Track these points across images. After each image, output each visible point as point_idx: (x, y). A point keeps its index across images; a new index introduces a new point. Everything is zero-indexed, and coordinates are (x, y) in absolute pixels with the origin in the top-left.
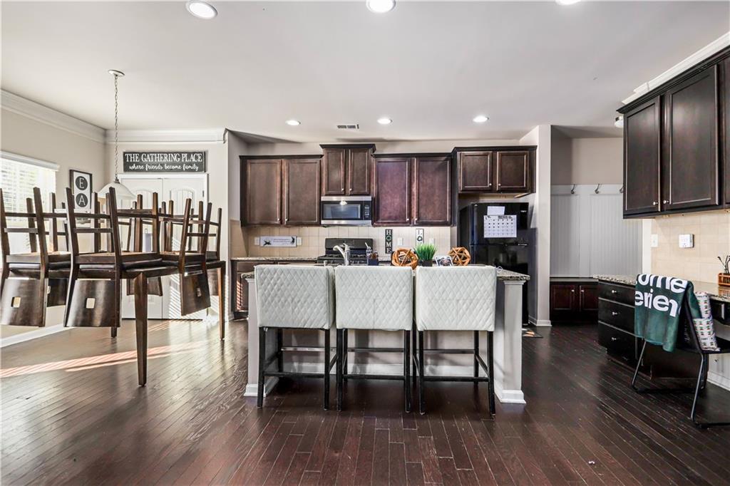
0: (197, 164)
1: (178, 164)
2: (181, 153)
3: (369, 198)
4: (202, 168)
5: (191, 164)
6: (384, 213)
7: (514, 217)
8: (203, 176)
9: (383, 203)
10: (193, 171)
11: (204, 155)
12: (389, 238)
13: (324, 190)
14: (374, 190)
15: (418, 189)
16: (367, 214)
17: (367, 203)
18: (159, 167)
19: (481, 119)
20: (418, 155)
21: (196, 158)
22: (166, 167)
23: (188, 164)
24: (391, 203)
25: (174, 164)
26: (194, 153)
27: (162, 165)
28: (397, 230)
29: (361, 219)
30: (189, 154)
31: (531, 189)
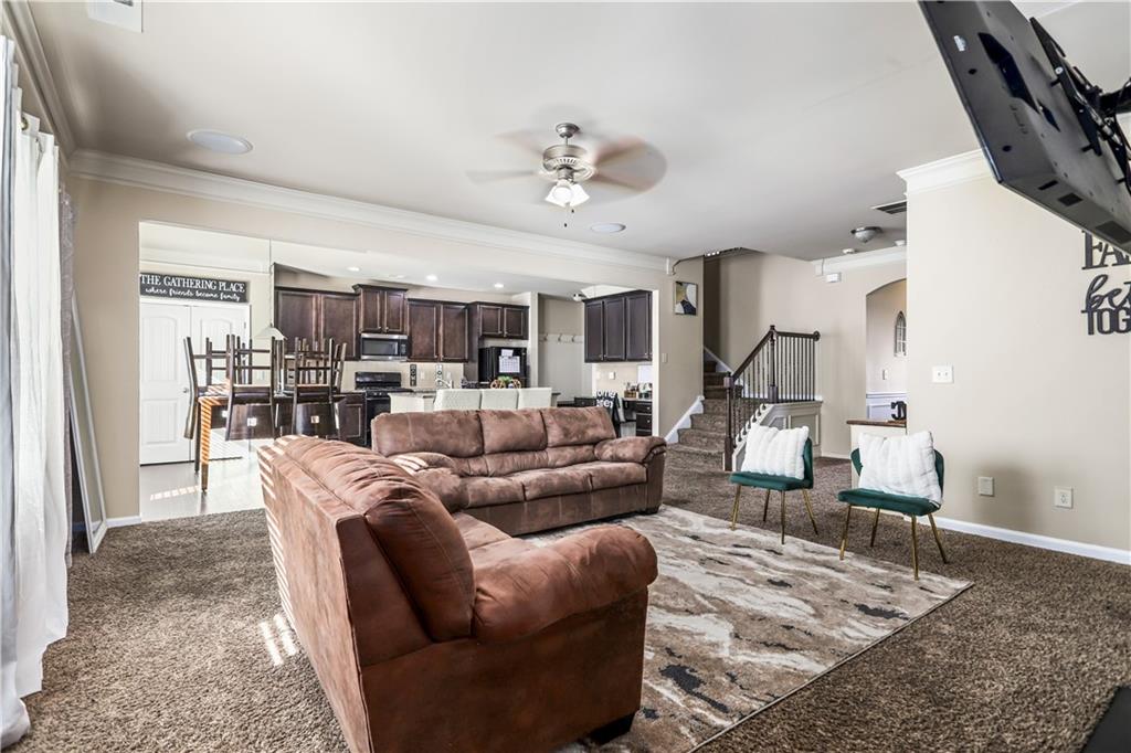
0: (238, 294)
1: (214, 292)
2: (218, 281)
3: (405, 337)
4: (243, 298)
5: (231, 293)
6: (415, 352)
7: (518, 358)
8: (244, 307)
9: (415, 342)
10: (235, 301)
11: (245, 285)
12: (413, 372)
13: (361, 326)
14: (407, 329)
15: (444, 331)
16: (404, 351)
17: (403, 341)
18: (188, 293)
19: (499, 286)
20: (444, 303)
21: (238, 288)
22: (198, 294)
23: (226, 293)
24: (421, 342)
25: (209, 291)
26: (234, 282)
27: (193, 290)
28: (419, 365)
29: (398, 355)
30: (228, 283)
31: (525, 337)
